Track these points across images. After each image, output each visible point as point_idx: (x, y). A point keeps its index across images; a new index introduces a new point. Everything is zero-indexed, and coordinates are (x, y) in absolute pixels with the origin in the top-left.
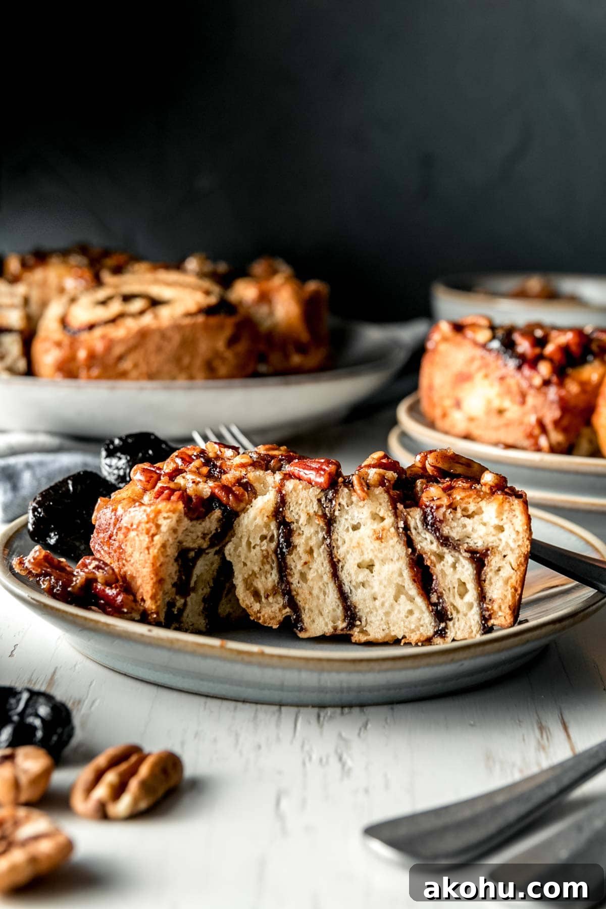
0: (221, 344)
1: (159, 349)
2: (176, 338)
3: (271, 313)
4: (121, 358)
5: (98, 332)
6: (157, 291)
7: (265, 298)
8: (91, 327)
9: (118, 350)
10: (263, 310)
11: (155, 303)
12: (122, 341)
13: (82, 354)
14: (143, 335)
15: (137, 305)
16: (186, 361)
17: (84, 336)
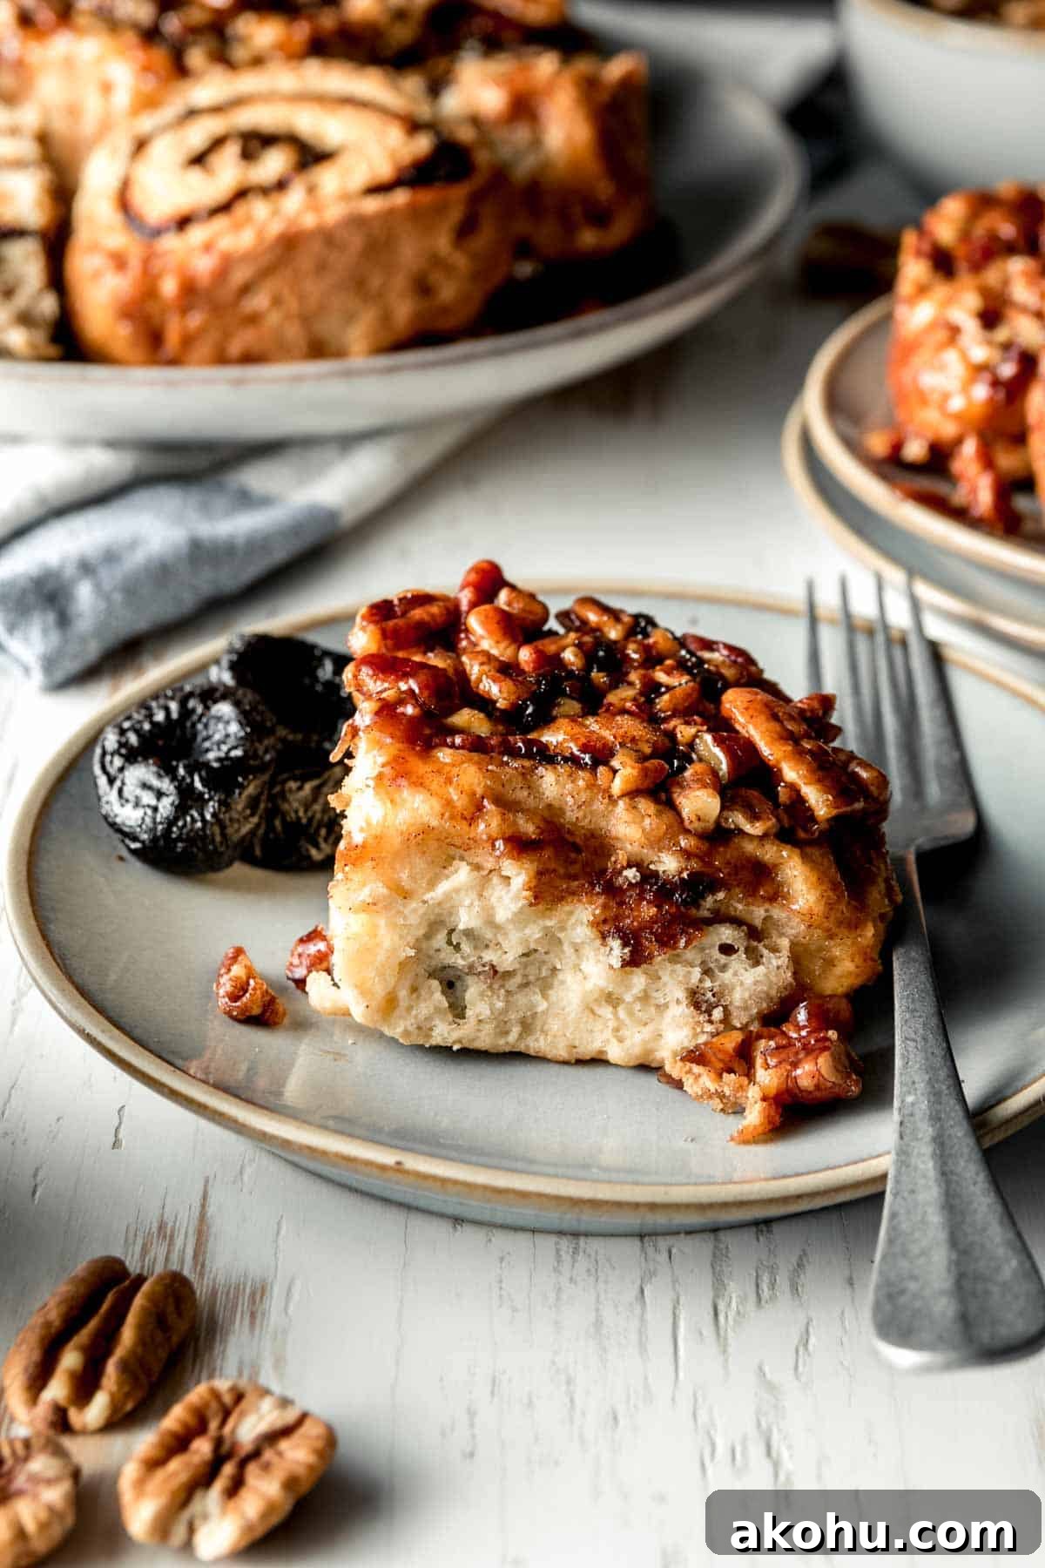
0: (443, 242)
1: (321, 267)
2: (356, 242)
3: (537, 142)
4: (246, 289)
5: (197, 234)
6: (311, 123)
7: (523, 108)
8: (183, 222)
9: (239, 276)
10: (521, 134)
11: (310, 156)
12: (246, 257)
13: (169, 287)
14: (290, 243)
15: (274, 163)
16: (375, 282)
17: (171, 243)
